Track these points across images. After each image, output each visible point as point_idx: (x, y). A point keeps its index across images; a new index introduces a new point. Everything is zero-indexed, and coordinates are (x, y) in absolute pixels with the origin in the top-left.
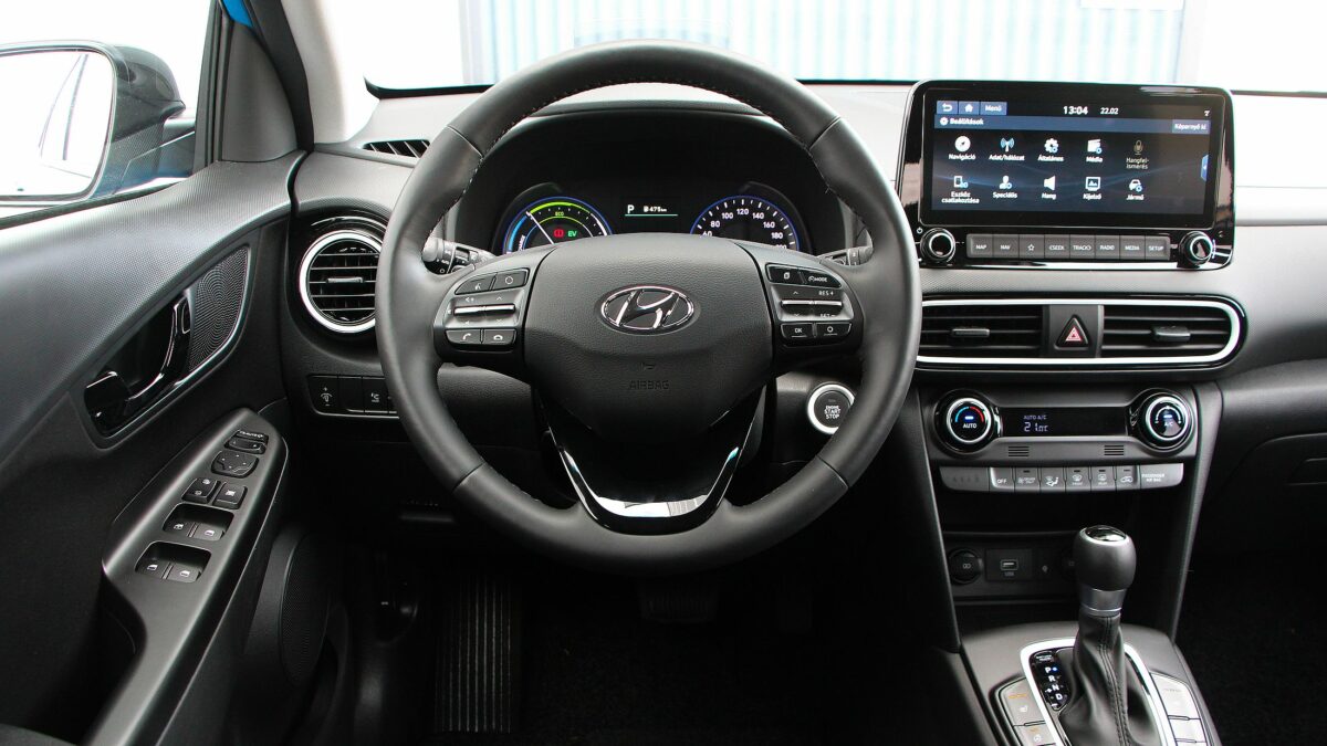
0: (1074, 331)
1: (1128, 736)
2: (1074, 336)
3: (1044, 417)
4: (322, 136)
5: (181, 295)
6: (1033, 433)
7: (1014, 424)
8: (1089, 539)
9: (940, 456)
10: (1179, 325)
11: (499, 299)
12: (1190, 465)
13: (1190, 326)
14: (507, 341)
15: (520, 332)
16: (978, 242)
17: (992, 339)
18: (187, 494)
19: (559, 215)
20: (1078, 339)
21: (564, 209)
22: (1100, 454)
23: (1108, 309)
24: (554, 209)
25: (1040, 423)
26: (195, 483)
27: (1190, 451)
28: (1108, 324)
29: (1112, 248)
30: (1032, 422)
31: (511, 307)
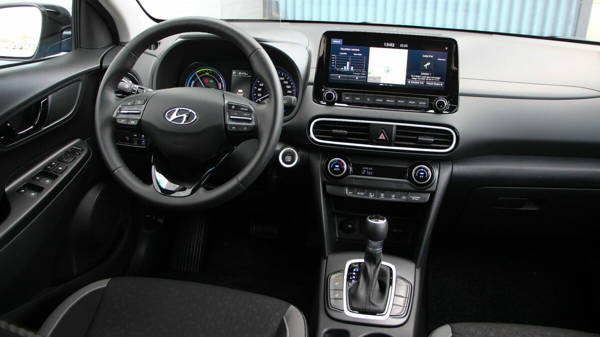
0: (382, 135)
1: (370, 299)
2: (382, 137)
3: (372, 169)
4: (122, 40)
5: (47, 97)
6: (366, 175)
7: (358, 171)
8: (370, 220)
9: (326, 180)
10: (430, 136)
11: (135, 109)
12: (433, 194)
13: (435, 136)
14: (136, 124)
15: (140, 121)
16: (347, 96)
17: (348, 135)
18: (45, 167)
19: (207, 74)
20: (384, 138)
21: (209, 71)
22: (394, 186)
23: (398, 127)
24: (205, 71)
25: (370, 171)
26: (50, 164)
27: (432, 188)
28: (397, 133)
29: (403, 102)
30: (366, 170)
31: (139, 112)
